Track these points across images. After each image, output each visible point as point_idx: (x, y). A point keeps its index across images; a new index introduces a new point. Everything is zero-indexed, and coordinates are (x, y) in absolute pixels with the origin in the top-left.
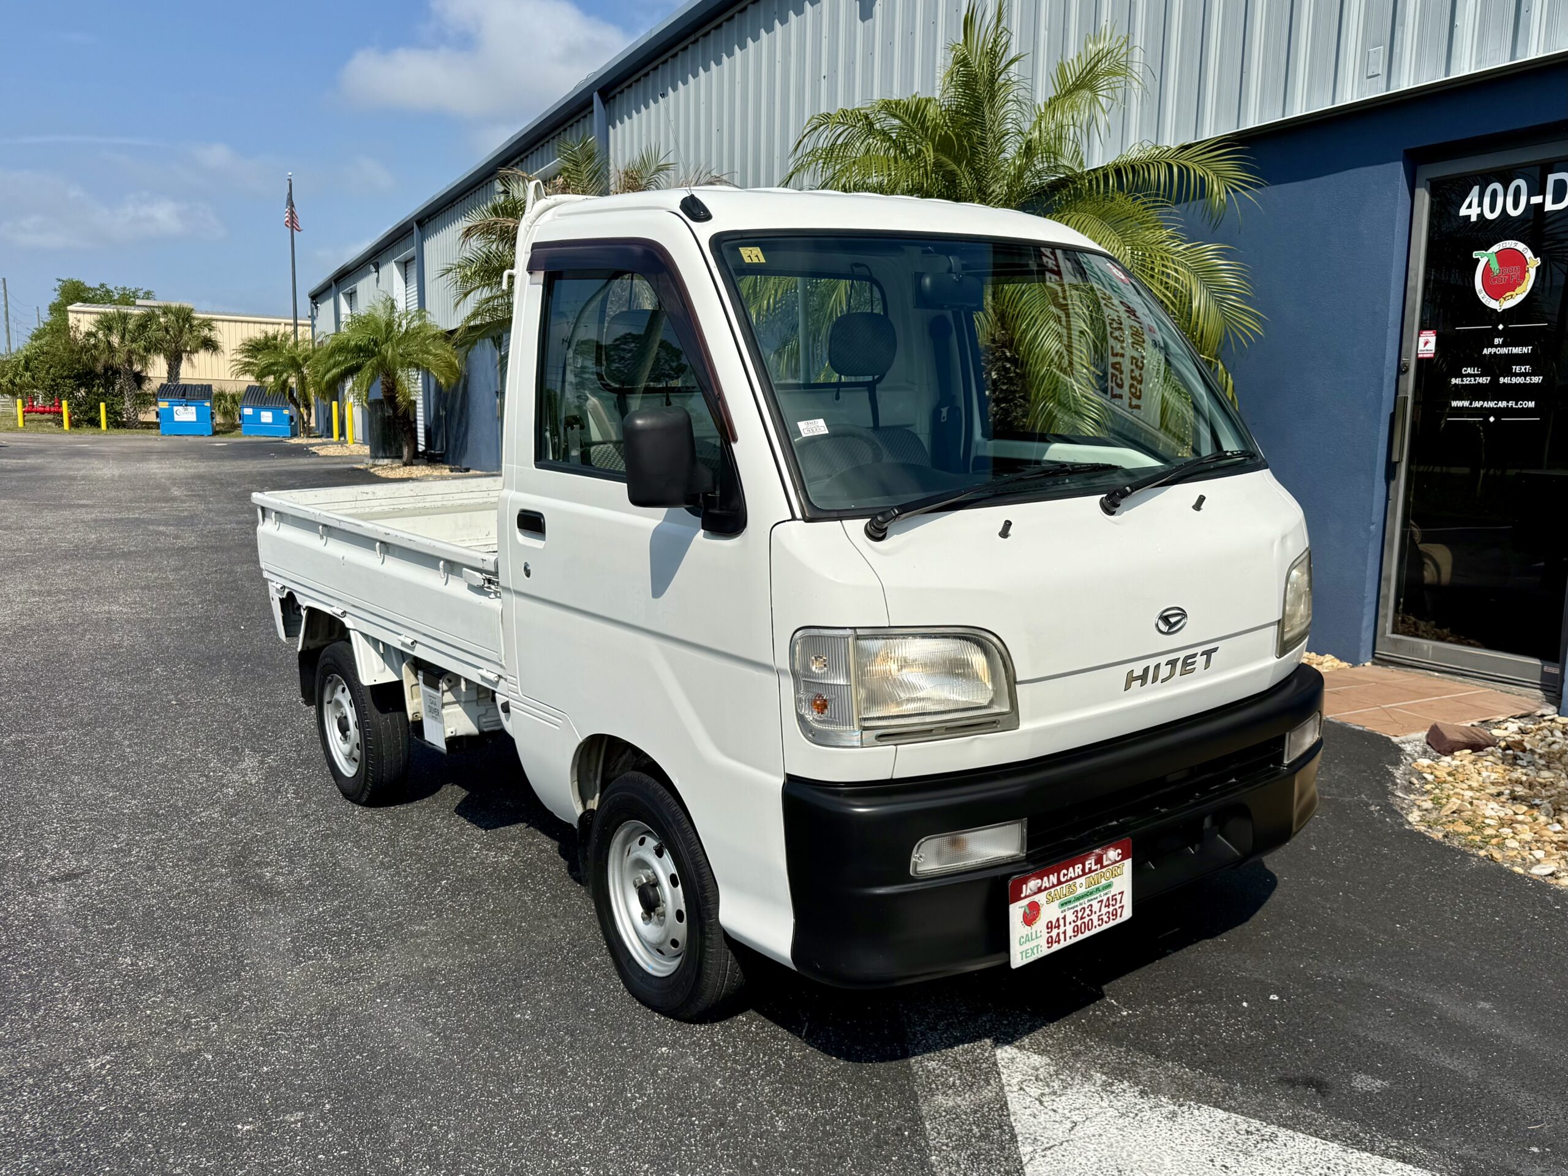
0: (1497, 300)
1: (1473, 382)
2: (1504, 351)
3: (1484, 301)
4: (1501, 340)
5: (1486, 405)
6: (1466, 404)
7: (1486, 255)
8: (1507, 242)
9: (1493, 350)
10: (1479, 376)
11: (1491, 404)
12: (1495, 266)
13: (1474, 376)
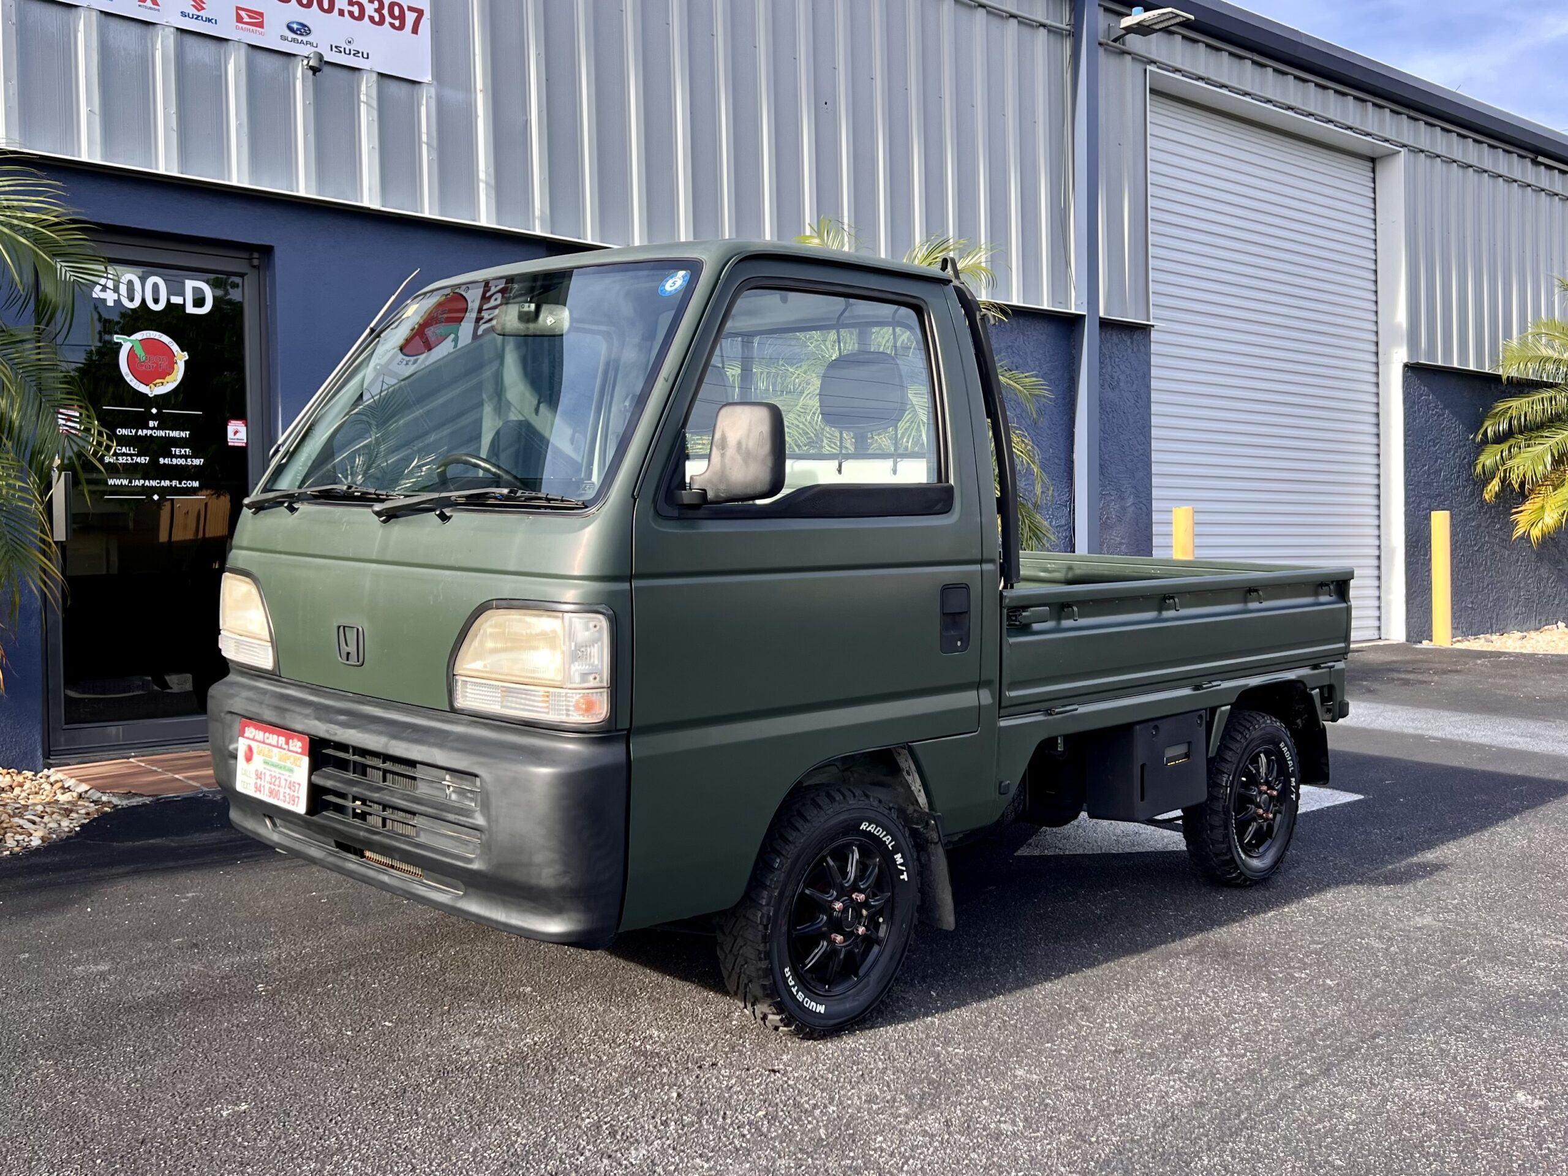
0: (147, 385)
1: (130, 461)
2: (161, 433)
3: (132, 384)
4: (156, 424)
5: (147, 483)
6: (125, 482)
7: (131, 341)
8: (151, 332)
9: (149, 432)
10: (137, 455)
11: (154, 483)
12: (140, 352)
13: (131, 455)
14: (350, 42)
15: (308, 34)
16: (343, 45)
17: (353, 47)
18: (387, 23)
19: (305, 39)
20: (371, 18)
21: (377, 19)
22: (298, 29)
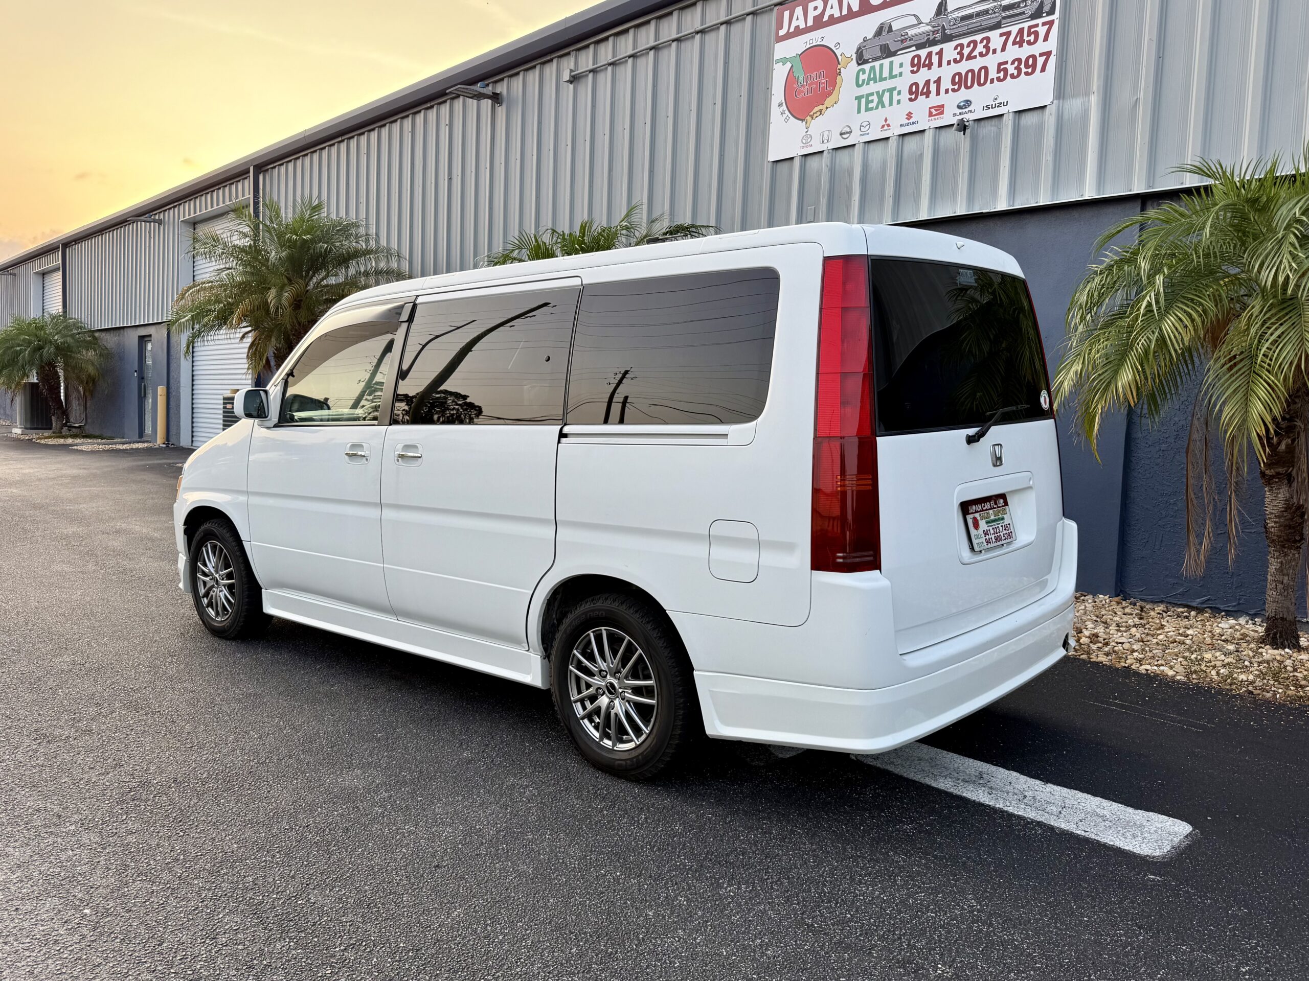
14: (996, 99)
15: (969, 106)
16: (992, 103)
17: (997, 102)
18: (1023, 73)
19: (967, 110)
20: (1012, 76)
21: (1016, 73)
22: (964, 105)
